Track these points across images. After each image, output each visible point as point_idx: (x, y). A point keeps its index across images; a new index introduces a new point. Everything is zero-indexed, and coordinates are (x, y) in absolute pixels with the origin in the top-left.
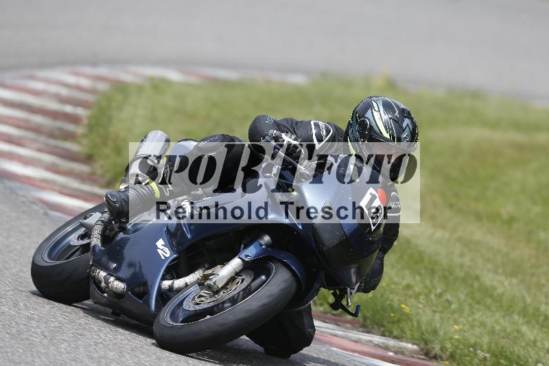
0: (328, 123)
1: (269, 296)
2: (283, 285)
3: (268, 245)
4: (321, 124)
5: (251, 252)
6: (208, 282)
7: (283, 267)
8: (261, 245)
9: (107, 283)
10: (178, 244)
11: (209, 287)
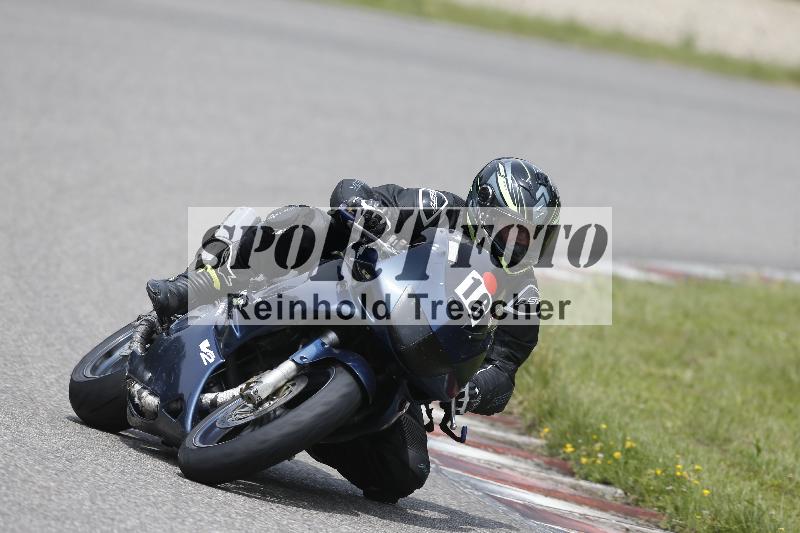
0: (443, 192)
1: (325, 404)
2: (344, 390)
3: (333, 345)
4: (433, 193)
5: (309, 352)
6: (248, 391)
7: (345, 371)
8: (323, 344)
9: (140, 399)
10: (225, 346)
11: (249, 399)
